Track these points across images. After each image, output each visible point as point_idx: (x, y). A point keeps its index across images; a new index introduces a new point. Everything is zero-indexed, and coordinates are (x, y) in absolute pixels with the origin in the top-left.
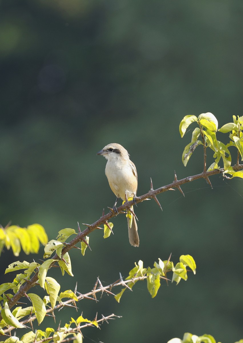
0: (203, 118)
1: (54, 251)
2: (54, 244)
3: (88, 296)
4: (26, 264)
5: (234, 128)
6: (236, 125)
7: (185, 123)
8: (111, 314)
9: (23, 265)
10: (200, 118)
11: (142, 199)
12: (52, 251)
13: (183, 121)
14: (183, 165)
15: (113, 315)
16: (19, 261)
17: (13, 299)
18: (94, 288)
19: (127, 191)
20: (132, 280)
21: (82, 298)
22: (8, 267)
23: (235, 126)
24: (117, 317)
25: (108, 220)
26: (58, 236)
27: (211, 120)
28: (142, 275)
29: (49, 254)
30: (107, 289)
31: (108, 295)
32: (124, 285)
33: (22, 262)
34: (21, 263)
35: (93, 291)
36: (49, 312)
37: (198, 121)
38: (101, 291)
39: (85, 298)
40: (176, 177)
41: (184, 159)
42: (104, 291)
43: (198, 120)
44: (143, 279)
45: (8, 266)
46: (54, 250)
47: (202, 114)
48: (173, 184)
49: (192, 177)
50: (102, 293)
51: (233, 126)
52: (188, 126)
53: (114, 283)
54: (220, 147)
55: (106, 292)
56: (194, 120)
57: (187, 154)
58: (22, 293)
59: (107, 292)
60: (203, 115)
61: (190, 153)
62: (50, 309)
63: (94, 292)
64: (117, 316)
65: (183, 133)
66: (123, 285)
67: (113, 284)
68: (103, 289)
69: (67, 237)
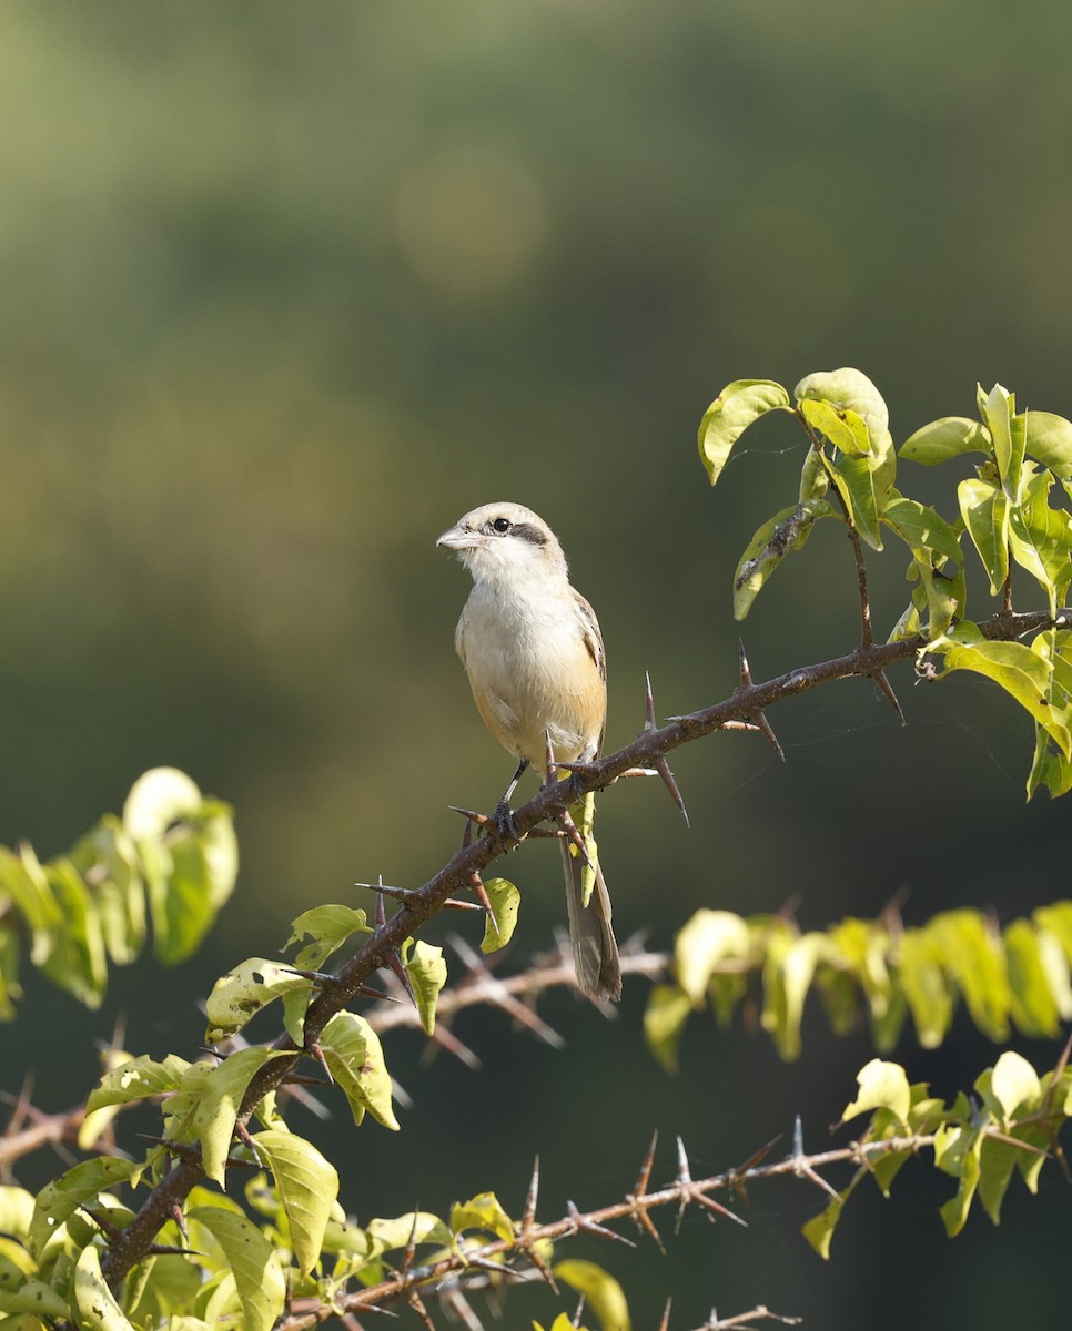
0: (816, 395)
1: (255, 1011)
2: (258, 978)
3: (604, 1223)
4: (176, 1072)
5: (966, 440)
6: (979, 428)
7: (719, 417)
8: (753, 1308)
9: (163, 1074)
10: (800, 396)
11: (607, 771)
12: (244, 1013)
13: (714, 407)
14: (732, 612)
15: (762, 1311)
16: (147, 1056)
17: (128, 1234)
18: (637, 1185)
19: (556, 729)
20: (853, 1150)
21: (568, 1229)
22: (101, 1084)
23: (973, 433)
24: (781, 1322)
25: (482, 866)
26: (291, 941)
27: (853, 402)
28: (909, 1130)
29: (230, 1023)
30: (707, 1193)
31: (712, 1219)
32: (803, 1172)
33: (160, 1061)
34: (155, 1064)
35: (630, 1198)
36: (388, 1292)
37: (791, 410)
38: (677, 1200)
39: (582, 1229)
40: (747, 668)
41: (739, 586)
42: (694, 1199)
43: (793, 403)
44: (916, 1147)
45: (102, 1080)
46: (256, 1004)
47: (814, 375)
48: (731, 700)
49: (809, 670)
50: (682, 1209)
51: (965, 431)
52: (739, 431)
53: (746, 1164)
54: (923, 534)
55: (702, 1203)
56: (772, 405)
57: (753, 564)
58: (162, 1203)
59: (702, 1207)
60: (819, 379)
61: (765, 560)
62: (393, 1279)
63: (639, 1205)
64: (779, 1318)
65: (712, 465)
66: (798, 1173)
67: (740, 1169)
68: (688, 1188)
69: (329, 948)
